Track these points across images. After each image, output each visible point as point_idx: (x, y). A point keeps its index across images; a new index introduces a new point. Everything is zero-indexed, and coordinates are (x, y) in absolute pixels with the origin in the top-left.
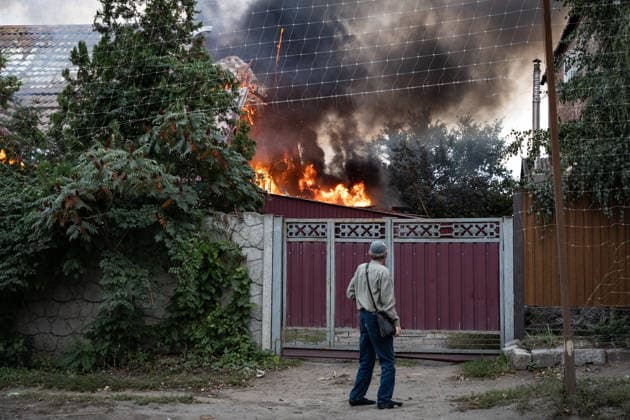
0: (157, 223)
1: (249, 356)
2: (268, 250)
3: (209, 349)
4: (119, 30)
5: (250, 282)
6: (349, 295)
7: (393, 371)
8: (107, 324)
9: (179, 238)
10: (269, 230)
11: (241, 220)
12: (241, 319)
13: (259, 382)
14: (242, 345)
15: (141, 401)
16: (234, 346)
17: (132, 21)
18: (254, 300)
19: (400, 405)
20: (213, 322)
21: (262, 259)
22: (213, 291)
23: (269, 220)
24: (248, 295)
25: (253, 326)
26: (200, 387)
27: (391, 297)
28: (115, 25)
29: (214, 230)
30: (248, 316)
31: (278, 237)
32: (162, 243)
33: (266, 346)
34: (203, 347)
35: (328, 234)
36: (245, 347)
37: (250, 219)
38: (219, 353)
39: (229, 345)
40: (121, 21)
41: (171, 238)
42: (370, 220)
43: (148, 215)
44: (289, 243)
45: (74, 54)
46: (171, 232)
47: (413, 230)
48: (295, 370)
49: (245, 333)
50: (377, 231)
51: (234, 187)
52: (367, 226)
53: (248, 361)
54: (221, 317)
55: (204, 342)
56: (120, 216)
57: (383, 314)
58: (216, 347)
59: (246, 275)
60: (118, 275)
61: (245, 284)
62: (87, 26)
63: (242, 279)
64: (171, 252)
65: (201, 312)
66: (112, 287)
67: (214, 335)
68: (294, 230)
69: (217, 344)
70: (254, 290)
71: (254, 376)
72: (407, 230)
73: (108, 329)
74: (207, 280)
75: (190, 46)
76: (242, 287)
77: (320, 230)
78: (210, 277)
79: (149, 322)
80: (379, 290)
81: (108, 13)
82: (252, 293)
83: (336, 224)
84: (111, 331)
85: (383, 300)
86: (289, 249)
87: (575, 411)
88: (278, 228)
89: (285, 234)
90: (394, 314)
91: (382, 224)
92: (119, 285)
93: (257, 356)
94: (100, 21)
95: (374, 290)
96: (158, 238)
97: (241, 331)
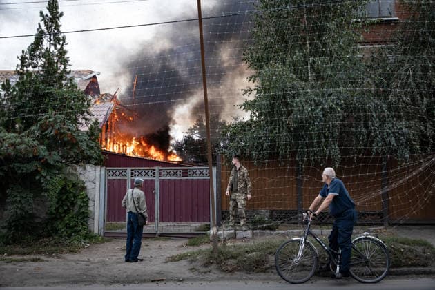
0: (37, 170)
1: (86, 236)
2: (98, 183)
3: (65, 233)
4: (29, 74)
5: (89, 199)
6: (123, 205)
7: (140, 244)
8: (13, 222)
9: (48, 178)
10: (98, 173)
11: (85, 169)
12: (83, 218)
13: (85, 250)
14: (82, 231)
15: (8, 261)
16: (77, 232)
17: (36, 69)
18: (91, 208)
19: (142, 260)
20: (68, 220)
21: (95, 188)
22: (69, 204)
23: (98, 168)
24: (87, 206)
25: (90, 222)
26: (52, 253)
27: (145, 206)
28: (27, 71)
29: (69, 173)
30: (87, 217)
31: (103, 177)
32: (40, 180)
33: (96, 231)
34: (62, 233)
35: (127, 175)
36: (83, 232)
37: (89, 167)
38: (70, 236)
39: (75, 232)
40: (30, 69)
41: (45, 177)
42: (148, 168)
43: (32, 167)
44: (108, 180)
45: (3, 85)
46: (44, 174)
47: (168, 173)
48: (108, 243)
49: (84, 225)
50: (151, 174)
51: (82, 151)
52: (147, 171)
53: (85, 239)
54: (73, 217)
55: (63, 230)
56: (18, 167)
57: (141, 214)
58: (69, 232)
59: (87, 196)
60: (16, 196)
61: (86, 201)
62: (12, 72)
63: (84, 198)
64: (43, 185)
65: (63, 215)
66: (13, 203)
67: (68, 226)
68: (111, 173)
69: (70, 231)
70: (91, 204)
71: (83, 247)
72: (166, 173)
73: (13, 224)
74: (66, 199)
75: (66, 82)
76: (84, 202)
77: (124, 173)
78: (67, 197)
79: (37, 220)
80: (139, 203)
81: (23, 65)
82: (90, 205)
83: (132, 170)
84: (15, 225)
85: (141, 207)
86: (108, 183)
87: (215, 261)
88: (103, 172)
89: (107, 175)
90: (146, 214)
91: (154, 170)
92: (16, 202)
93: (90, 237)
94: (19, 69)
95: (136, 202)
96: (37, 178)
97: (82, 224)
